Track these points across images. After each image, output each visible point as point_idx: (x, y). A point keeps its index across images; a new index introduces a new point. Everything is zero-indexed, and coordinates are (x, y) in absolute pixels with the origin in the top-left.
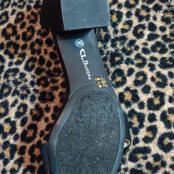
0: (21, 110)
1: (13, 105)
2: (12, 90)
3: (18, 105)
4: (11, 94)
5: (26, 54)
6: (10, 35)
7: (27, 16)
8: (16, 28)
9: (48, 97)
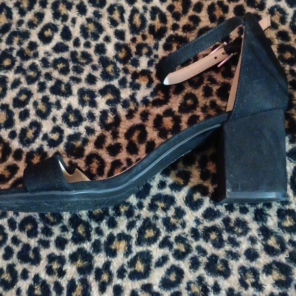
0: (173, 277)
1: (159, 264)
2: (160, 236)
3: (167, 266)
4: (158, 242)
5: (191, 175)
6: (169, 131)
7: (203, 106)
8: (180, 121)
9: (220, 267)
